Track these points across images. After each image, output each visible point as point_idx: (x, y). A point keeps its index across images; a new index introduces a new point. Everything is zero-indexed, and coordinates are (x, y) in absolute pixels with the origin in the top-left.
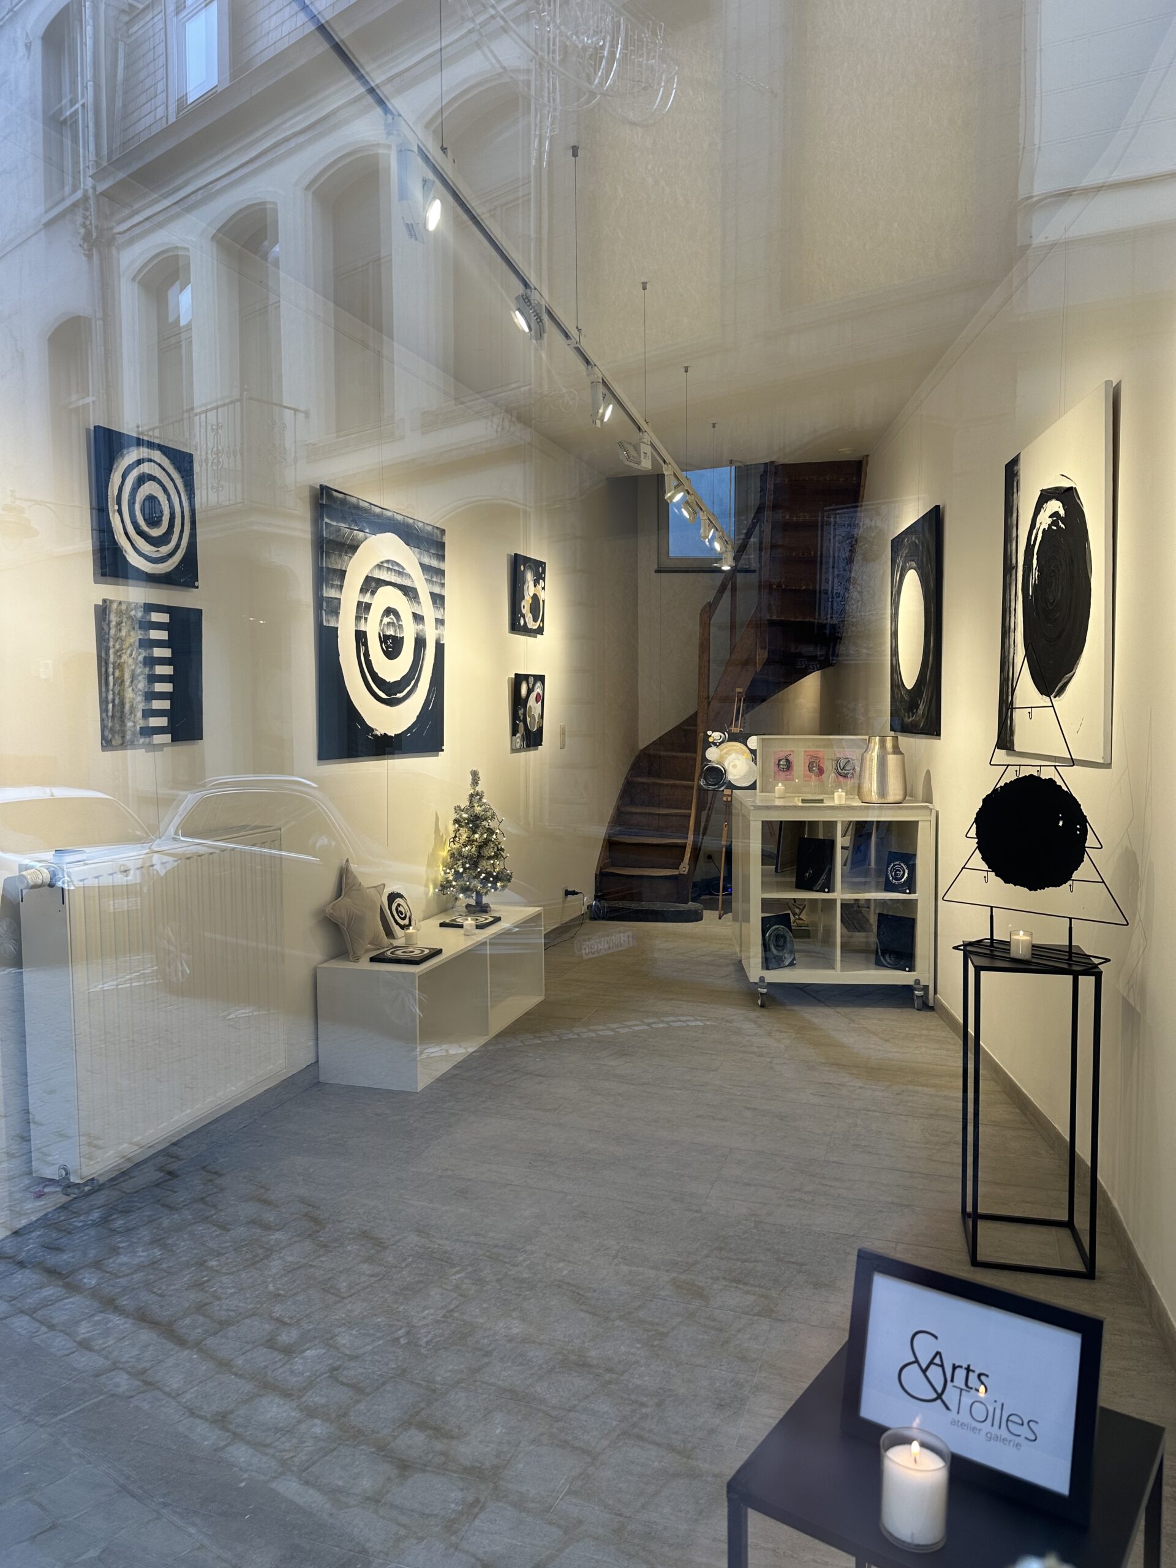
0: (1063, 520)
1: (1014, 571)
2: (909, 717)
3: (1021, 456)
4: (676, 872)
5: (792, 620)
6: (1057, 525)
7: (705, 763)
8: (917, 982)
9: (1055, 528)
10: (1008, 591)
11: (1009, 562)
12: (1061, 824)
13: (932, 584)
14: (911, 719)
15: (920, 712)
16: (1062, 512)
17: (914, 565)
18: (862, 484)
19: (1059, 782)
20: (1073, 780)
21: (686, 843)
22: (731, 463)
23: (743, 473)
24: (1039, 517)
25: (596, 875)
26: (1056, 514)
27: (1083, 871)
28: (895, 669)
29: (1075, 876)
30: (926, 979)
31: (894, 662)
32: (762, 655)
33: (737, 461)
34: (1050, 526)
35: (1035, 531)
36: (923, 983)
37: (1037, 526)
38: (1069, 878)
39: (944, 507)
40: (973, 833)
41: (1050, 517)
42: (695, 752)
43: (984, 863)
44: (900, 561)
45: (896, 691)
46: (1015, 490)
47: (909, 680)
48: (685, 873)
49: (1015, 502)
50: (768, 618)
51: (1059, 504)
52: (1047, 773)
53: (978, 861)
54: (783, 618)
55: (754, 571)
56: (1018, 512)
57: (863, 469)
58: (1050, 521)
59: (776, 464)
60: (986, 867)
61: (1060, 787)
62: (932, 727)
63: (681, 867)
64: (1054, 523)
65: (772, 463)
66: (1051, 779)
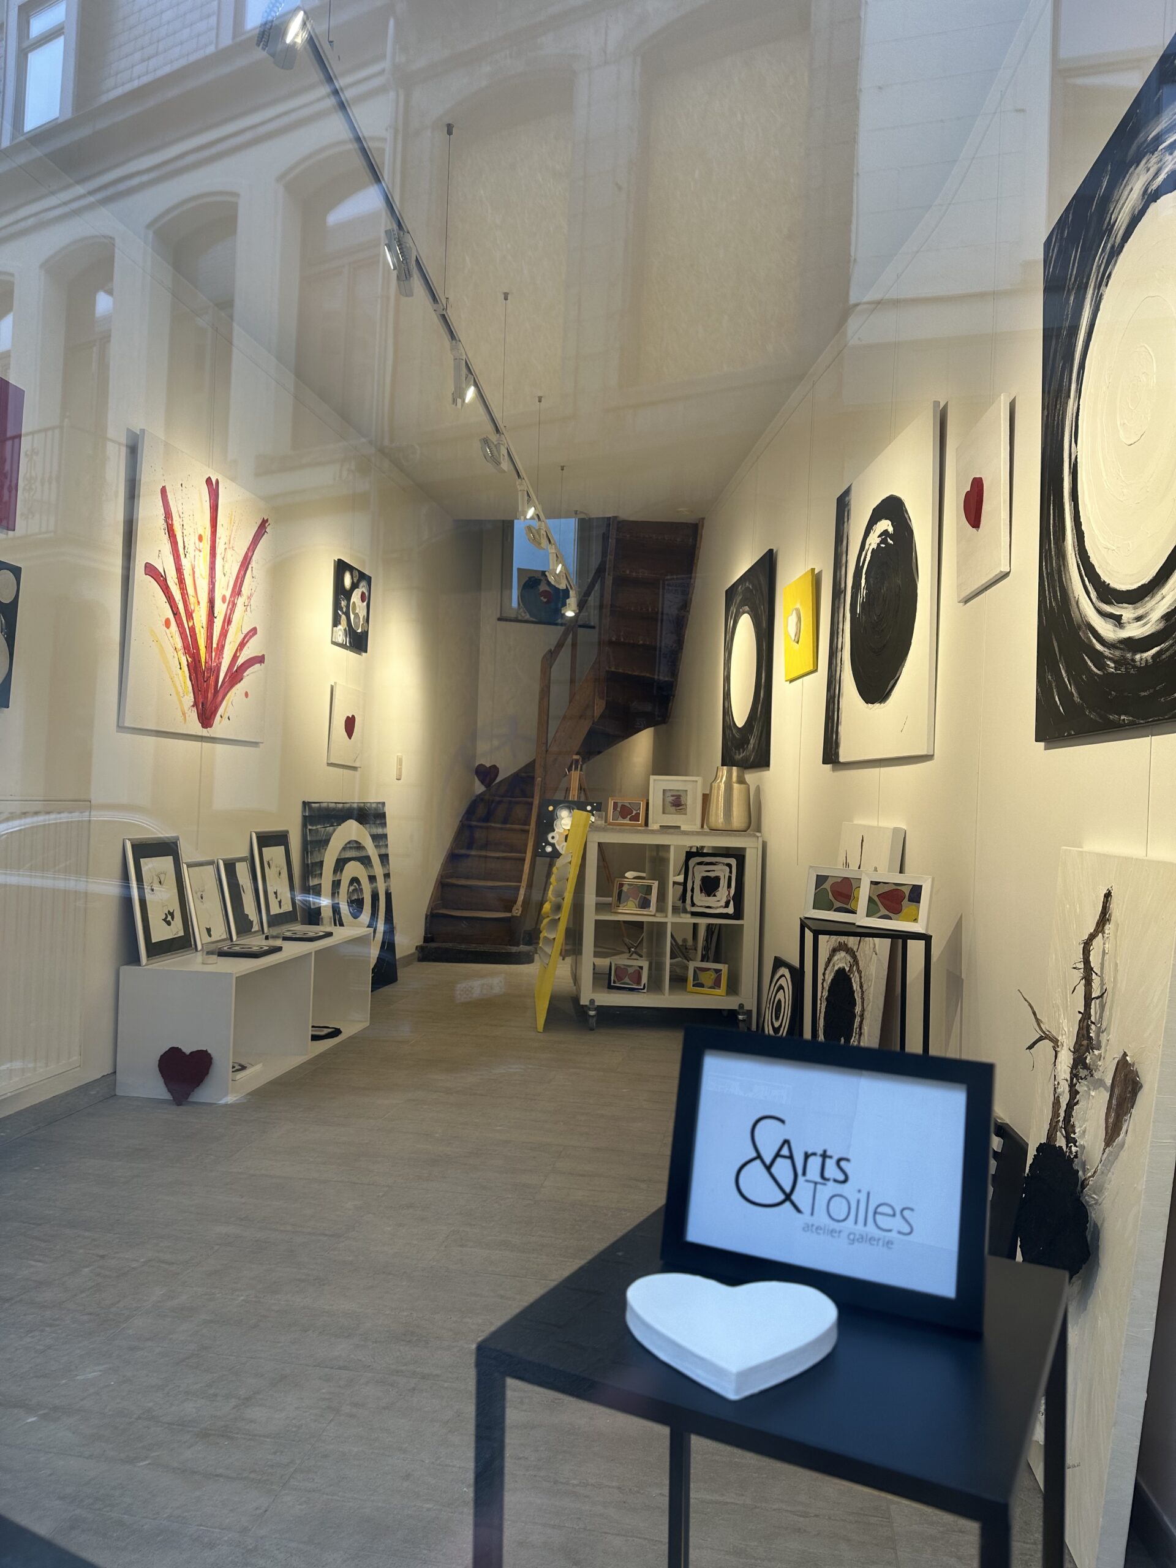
0: (891, 536)
1: (843, 595)
2: (739, 754)
3: (853, 488)
4: (508, 915)
5: (630, 673)
6: (886, 543)
8: (741, 1006)
9: (883, 546)
10: (836, 614)
11: (838, 587)
13: (764, 624)
14: (741, 756)
15: (751, 746)
16: (891, 530)
17: (747, 608)
18: (698, 545)
22: (576, 514)
23: (585, 526)
24: (868, 539)
25: (427, 916)
26: (885, 533)
28: (727, 711)
30: (751, 1005)
31: (726, 706)
32: (599, 707)
33: (581, 512)
34: (879, 545)
35: (864, 553)
36: (747, 1008)
37: (867, 547)
39: (777, 552)
41: (878, 537)
42: (533, 797)
44: (733, 609)
45: (728, 732)
46: (846, 519)
47: (740, 718)
48: (518, 915)
49: (845, 530)
50: (607, 669)
51: (888, 522)
54: (620, 671)
55: (594, 627)
56: (848, 539)
57: (699, 532)
58: (878, 540)
59: (618, 519)
62: (762, 760)
63: (513, 910)
64: (883, 541)
65: (615, 517)
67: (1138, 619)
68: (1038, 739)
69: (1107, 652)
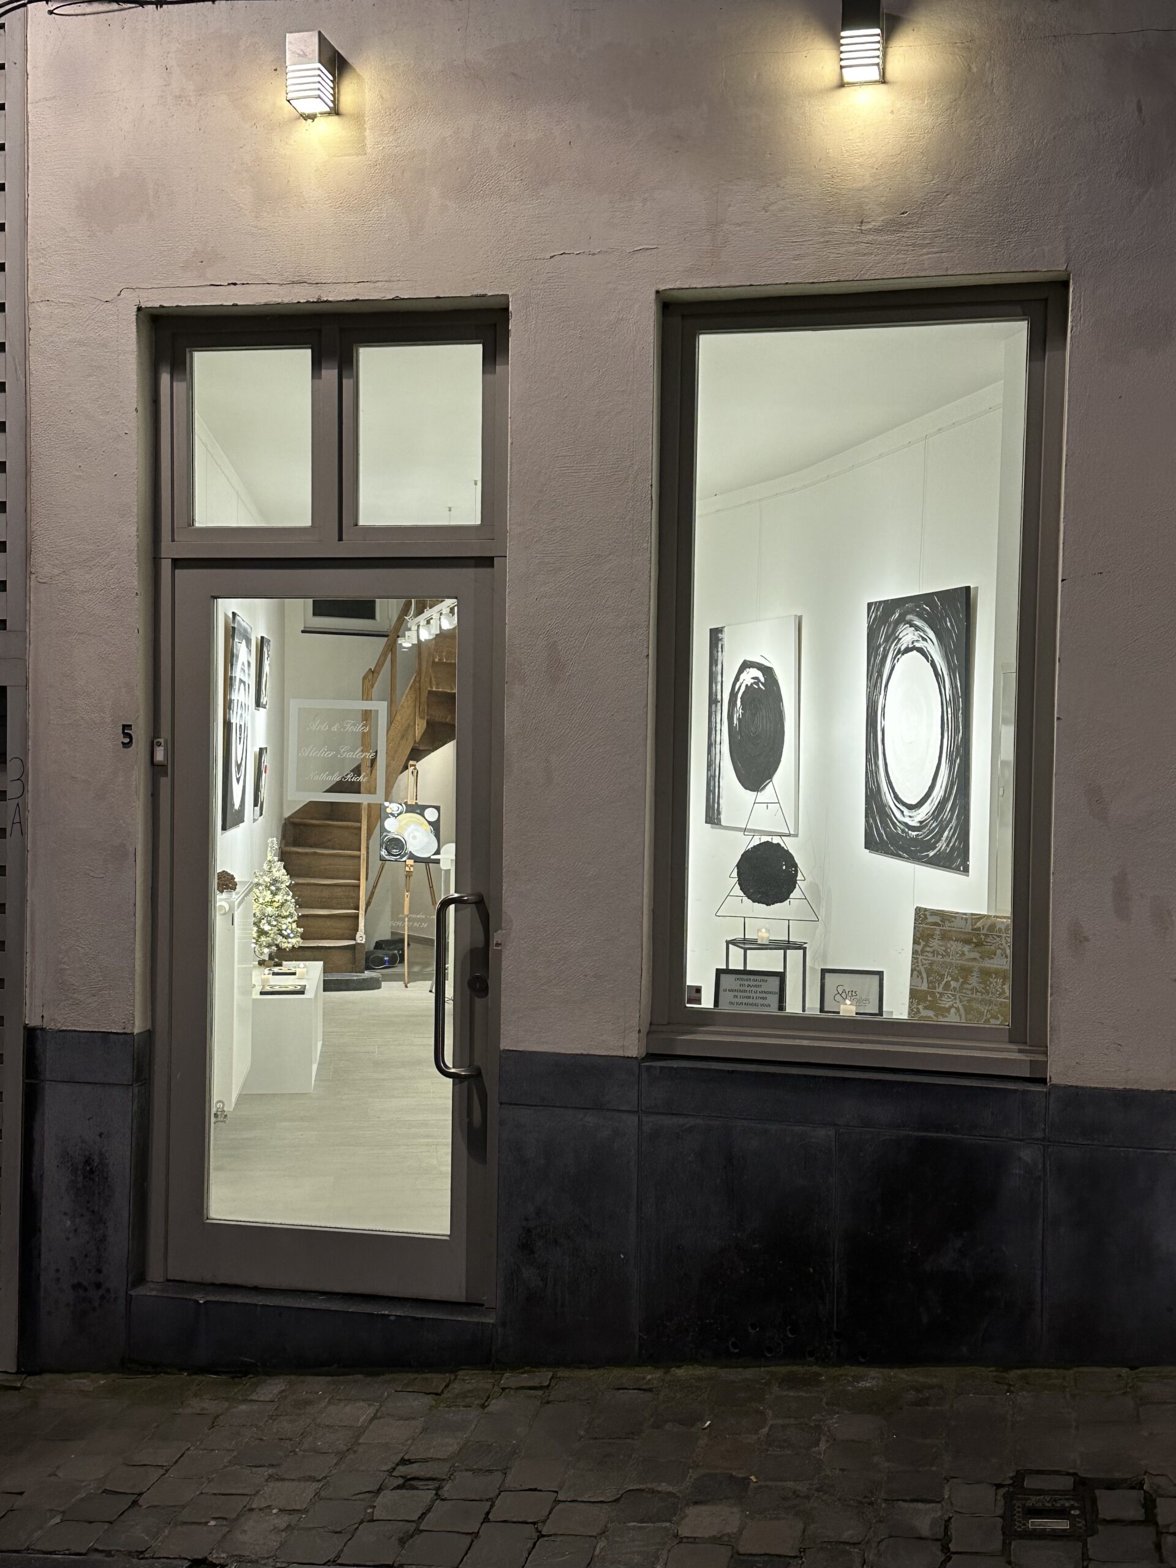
0: (763, 684)
3: (725, 629)
4: (352, 942)
6: (758, 685)
7: (385, 834)
9: (756, 687)
10: (714, 716)
11: (714, 697)
12: (784, 868)
16: (762, 679)
19: (783, 845)
20: (789, 844)
21: (358, 913)
24: (741, 675)
26: (757, 679)
27: (796, 893)
29: (791, 896)
32: (421, 728)
34: (752, 684)
35: (738, 684)
37: (741, 680)
38: (788, 897)
40: (735, 874)
41: (752, 678)
42: (360, 821)
43: (741, 891)
46: (720, 649)
48: (363, 942)
50: (429, 689)
51: (760, 673)
52: (776, 840)
53: (737, 890)
56: (722, 668)
58: (753, 681)
60: (742, 894)
61: (783, 847)
63: (358, 937)
64: (756, 684)
66: (778, 843)
67: (910, 817)
68: (866, 848)
69: (898, 823)
